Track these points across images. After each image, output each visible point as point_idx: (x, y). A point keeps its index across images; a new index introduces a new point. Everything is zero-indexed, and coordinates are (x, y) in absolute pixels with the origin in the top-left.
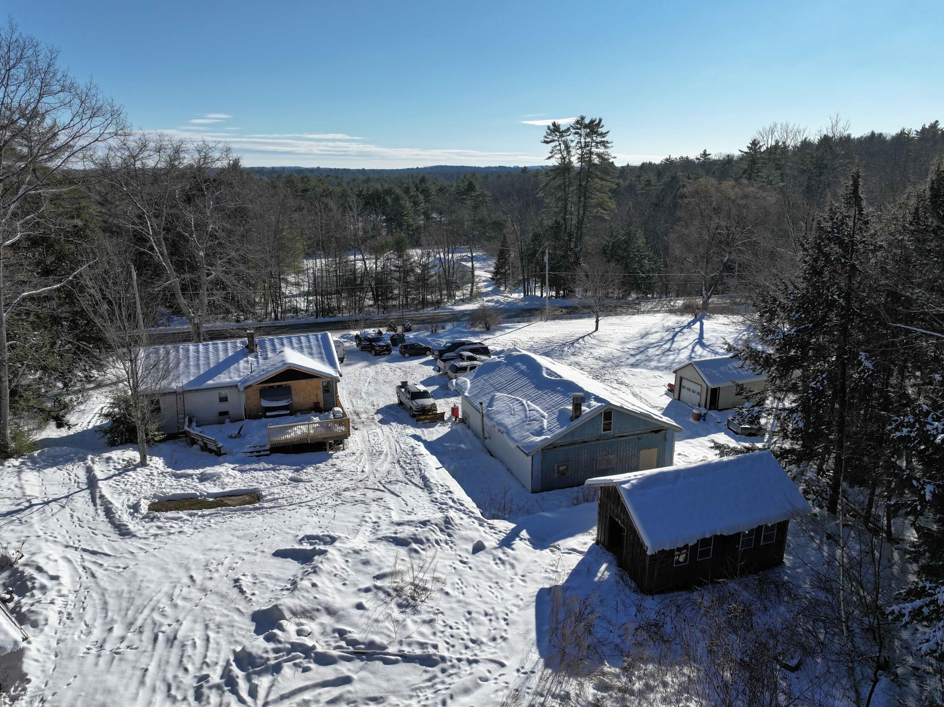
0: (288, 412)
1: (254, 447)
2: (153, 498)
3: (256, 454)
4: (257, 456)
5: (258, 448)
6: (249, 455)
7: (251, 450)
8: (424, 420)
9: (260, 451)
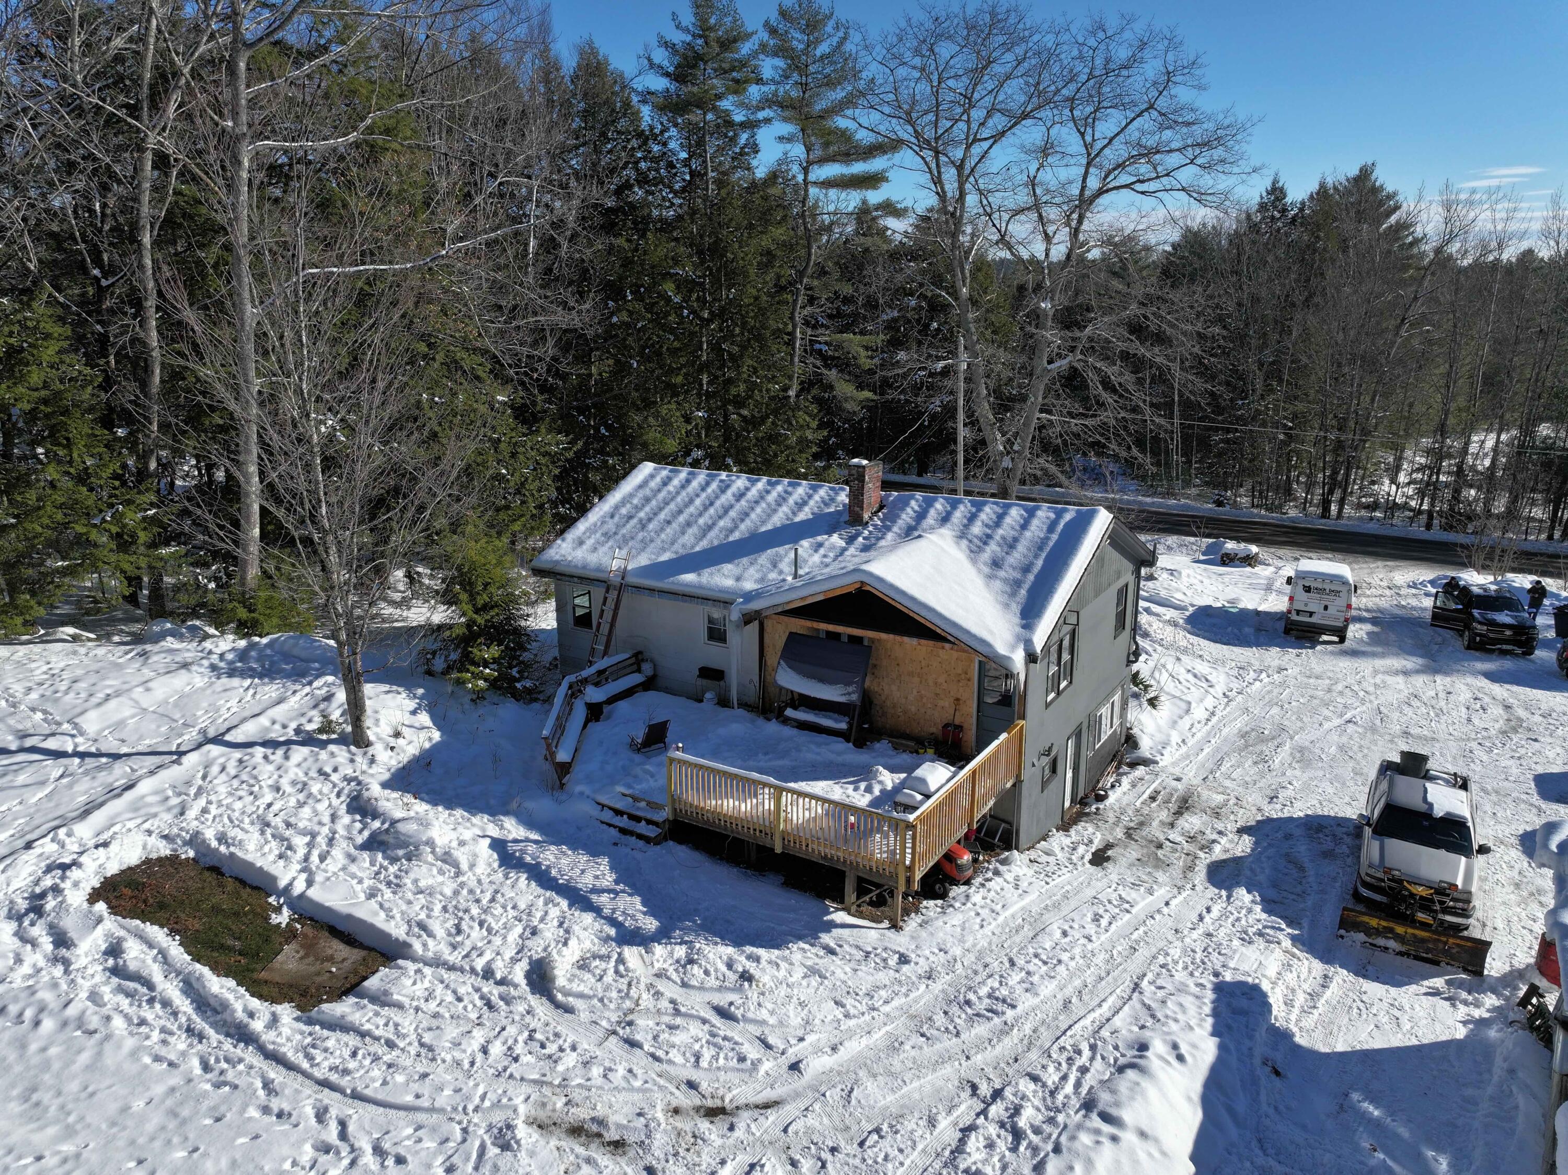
0: (843, 726)
1: (636, 799)
2: (186, 843)
3: (623, 822)
4: (623, 831)
5: (641, 809)
6: (608, 816)
7: (619, 806)
8: (1378, 932)
9: (637, 819)
